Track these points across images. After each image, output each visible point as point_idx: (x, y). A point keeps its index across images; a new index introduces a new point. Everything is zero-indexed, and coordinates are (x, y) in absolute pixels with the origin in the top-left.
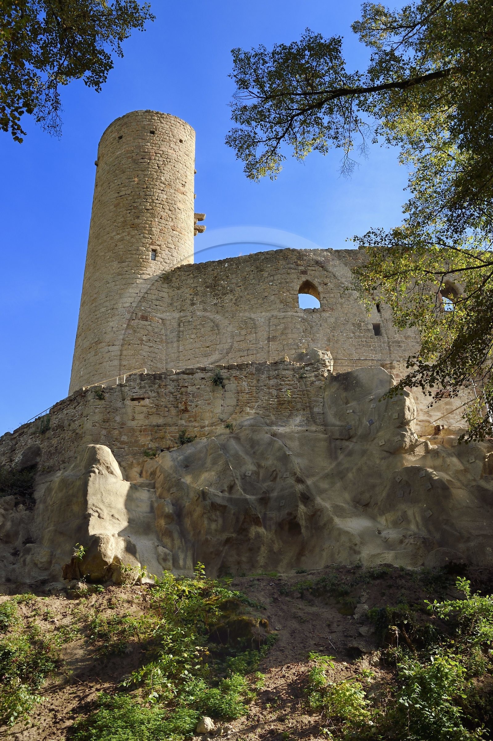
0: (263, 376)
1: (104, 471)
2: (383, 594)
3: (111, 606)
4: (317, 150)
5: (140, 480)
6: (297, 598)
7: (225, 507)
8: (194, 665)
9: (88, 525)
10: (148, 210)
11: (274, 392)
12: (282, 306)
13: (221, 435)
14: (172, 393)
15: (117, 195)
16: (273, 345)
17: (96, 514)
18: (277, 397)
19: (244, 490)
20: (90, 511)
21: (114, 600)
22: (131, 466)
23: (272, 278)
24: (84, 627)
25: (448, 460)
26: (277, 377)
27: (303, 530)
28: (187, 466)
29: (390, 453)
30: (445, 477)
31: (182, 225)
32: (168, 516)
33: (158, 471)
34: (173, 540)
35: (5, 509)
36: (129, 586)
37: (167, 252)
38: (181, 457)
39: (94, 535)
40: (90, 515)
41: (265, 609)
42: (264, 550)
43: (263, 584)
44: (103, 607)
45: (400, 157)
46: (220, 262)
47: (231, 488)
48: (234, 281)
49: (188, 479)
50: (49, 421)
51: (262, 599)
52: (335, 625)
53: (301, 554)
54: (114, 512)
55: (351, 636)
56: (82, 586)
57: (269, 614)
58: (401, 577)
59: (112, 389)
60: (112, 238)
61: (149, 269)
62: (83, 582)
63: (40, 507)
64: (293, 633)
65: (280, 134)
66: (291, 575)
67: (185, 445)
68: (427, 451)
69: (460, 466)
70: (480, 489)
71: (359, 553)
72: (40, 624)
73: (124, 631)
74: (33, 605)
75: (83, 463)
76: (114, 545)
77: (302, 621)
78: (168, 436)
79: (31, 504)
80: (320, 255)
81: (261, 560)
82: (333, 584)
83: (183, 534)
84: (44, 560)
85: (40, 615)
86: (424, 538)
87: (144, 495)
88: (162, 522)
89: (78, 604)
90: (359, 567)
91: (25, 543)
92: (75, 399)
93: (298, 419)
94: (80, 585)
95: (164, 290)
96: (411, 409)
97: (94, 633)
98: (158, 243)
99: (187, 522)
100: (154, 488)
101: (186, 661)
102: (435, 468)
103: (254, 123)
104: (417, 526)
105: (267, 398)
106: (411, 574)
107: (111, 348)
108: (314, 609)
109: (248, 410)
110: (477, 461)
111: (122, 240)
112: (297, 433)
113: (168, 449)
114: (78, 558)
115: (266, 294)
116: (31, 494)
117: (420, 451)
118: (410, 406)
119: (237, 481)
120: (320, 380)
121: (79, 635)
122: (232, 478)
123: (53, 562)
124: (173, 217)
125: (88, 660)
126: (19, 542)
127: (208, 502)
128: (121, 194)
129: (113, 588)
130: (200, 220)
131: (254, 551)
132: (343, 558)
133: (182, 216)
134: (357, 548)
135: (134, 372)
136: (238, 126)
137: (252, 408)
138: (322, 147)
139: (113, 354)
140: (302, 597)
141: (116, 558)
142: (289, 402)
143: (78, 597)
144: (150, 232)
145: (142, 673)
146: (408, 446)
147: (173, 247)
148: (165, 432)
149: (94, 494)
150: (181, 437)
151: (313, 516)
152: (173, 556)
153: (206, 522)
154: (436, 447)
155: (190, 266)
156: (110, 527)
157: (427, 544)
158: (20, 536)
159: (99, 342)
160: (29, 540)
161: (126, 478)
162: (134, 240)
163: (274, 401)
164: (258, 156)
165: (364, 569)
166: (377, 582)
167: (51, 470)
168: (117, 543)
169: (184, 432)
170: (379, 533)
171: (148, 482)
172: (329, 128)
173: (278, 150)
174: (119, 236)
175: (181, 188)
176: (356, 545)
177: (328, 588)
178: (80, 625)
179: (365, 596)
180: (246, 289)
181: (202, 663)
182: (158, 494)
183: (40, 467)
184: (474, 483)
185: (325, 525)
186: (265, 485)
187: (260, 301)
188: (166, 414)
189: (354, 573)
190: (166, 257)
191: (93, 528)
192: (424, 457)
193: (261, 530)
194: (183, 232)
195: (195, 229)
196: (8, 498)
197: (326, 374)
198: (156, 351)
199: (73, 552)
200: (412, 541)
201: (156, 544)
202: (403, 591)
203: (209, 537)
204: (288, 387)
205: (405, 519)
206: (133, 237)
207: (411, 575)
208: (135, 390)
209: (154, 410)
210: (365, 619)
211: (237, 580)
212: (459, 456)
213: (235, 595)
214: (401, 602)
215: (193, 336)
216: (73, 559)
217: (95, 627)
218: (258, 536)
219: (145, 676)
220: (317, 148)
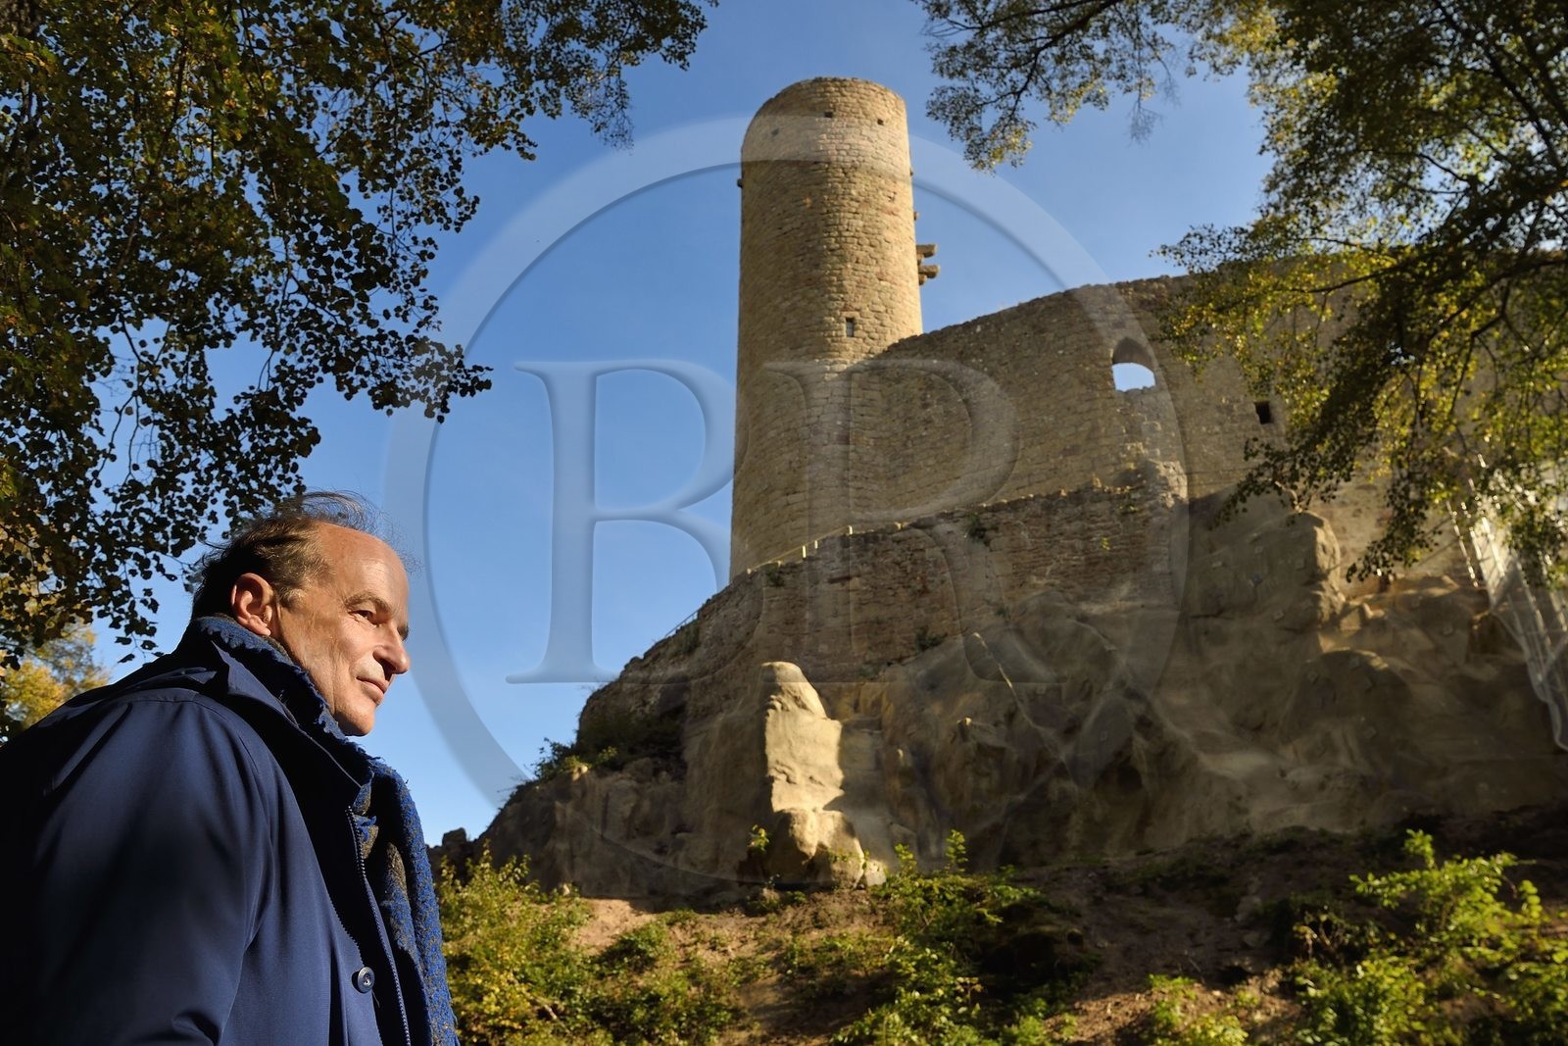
0: (1057, 518)
1: (791, 705)
2: (1288, 878)
3: (818, 924)
4: (1089, 104)
5: (854, 717)
6: (1137, 895)
7: (1002, 750)
8: (956, 1007)
9: (770, 795)
10: (832, 250)
11: (1079, 544)
12: (1083, 390)
13: (989, 628)
14: (898, 564)
15: (777, 232)
16: (1073, 463)
17: (783, 777)
18: (1085, 551)
19: (1036, 720)
20: (773, 773)
21: (822, 914)
22: (839, 693)
23: (1062, 342)
24: (776, 958)
25: (1403, 635)
26: (1081, 517)
27: (1145, 781)
28: (932, 687)
29: (1295, 631)
30: (1400, 665)
31: (896, 269)
32: (905, 773)
33: (884, 699)
34: (916, 812)
35: (639, 781)
36: (846, 891)
37: (873, 320)
38: (922, 673)
39: (781, 812)
40: (772, 779)
41: (1079, 915)
42: (1076, 819)
43: (1076, 876)
44: (804, 927)
45: (1250, 94)
46: (967, 326)
47: (1011, 716)
48: (995, 355)
49: (936, 709)
50: (697, 631)
51: (1074, 901)
52: (1202, 934)
53: (1144, 822)
54: (812, 772)
55: (1229, 950)
56: (769, 894)
57: (1086, 923)
58: (1320, 846)
59: (795, 566)
60: (776, 308)
61: (844, 353)
62: (770, 888)
63: (694, 773)
64: (1127, 952)
65: (1020, 86)
66: (1126, 858)
67: (928, 651)
68: (1365, 621)
69: (1428, 645)
70: (1467, 682)
71: (1246, 811)
72: (706, 957)
73: (840, 962)
74: (693, 927)
75: (757, 696)
76: (816, 826)
77: (1143, 931)
78: (898, 638)
79: (680, 770)
80: (1146, 290)
81: (1074, 835)
82: (1200, 868)
83: (933, 802)
84: (706, 856)
85: (703, 942)
86: (1363, 777)
87: (864, 742)
88: (896, 784)
89: (765, 924)
90: (1245, 836)
91: (674, 833)
92: (736, 589)
93: (1125, 589)
94: (766, 892)
95: (873, 386)
96: (1329, 549)
97: (791, 967)
98: (855, 305)
99: (940, 781)
100: (880, 728)
101: (942, 1000)
102: (1380, 652)
103: (971, 74)
104: (1352, 757)
105: (1066, 555)
106: (1336, 841)
107: (792, 498)
108: (1167, 911)
109: (1034, 579)
110: (1458, 632)
111: (793, 308)
112: (1125, 612)
113: (900, 660)
114: (758, 849)
115: (1055, 372)
116: (679, 754)
117: (1351, 624)
118: (1326, 543)
119: (1020, 705)
120: (1160, 514)
121: (769, 971)
122: (1011, 701)
123: (721, 859)
124: (878, 256)
125: (784, 1007)
126: (665, 833)
127: (971, 744)
128: (785, 229)
129: (818, 896)
130: (928, 254)
131: (1060, 821)
132: (1219, 824)
133: (894, 253)
134: (1242, 804)
135: (829, 534)
136: (946, 82)
137: (1041, 576)
138: (1098, 96)
139: (795, 508)
140: (1146, 892)
141: (821, 846)
142: (1107, 559)
143: (763, 912)
144: (841, 289)
145: (868, 1020)
146: (1326, 617)
147: (882, 309)
148: (892, 632)
149: (778, 744)
150: (920, 638)
151: (1162, 754)
152: (919, 839)
153: (970, 779)
154: (1381, 613)
155: (914, 339)
156: (807, 797)
157: (1367, 786)
158: (667, 823)
159: (770, 490)
160: (680, 828)
161: (832, 714)
162: (813, 306)
163: (1079, 560)
164: (987, 128)
165: (1255, 839)
166: (1277, 858)
167: (707, 713)
168: (821, 822)
169: (925, 630)
170: (1283, 774)
171: (868, 719)
172: (1107, 61)
173: (1020, 114)
174: (788, 303)
175: (888, 204)
176: (1239, 798)
177: (1191, 875)
178: (769, 955)
179: (1255, 883)
180: (1016, 367)
181: (970, 1005)
182: (887, 737)
183: (690, 709)
184: (1454, 672)
185: (1183, 768)
186: (1072, 708)
187: (1043, 386)
188: (891, 600)
189: (1237, 847)
190: (872, 329)
191: (780, 800)
192: (1359, 634)
193: (1070, 785)
194: (898, 280)
195: (921, 273)
196: (642, 762)
197: (1171, 502)
198: (869, 494)
199: (749, 840)
200: (1340, 783)
201: (889, 821)
202: (1324, 869)
203: (978, 804)
204: (1102, 532)
205: (1328, 746)
206: (811, 301)
207: (1341, 842)
208: (834, 565)
209: (869, 596)
210: (1255, 921)
211: (1029, 873)
212: (1424, 625)
213: (1026, 895)
214: (1319, 887)
215: (931, 462)
216: (752, 852)
217: (793, 957)
218: (1064, 795)
219: (875, 1025)
220: (1089, 99)
